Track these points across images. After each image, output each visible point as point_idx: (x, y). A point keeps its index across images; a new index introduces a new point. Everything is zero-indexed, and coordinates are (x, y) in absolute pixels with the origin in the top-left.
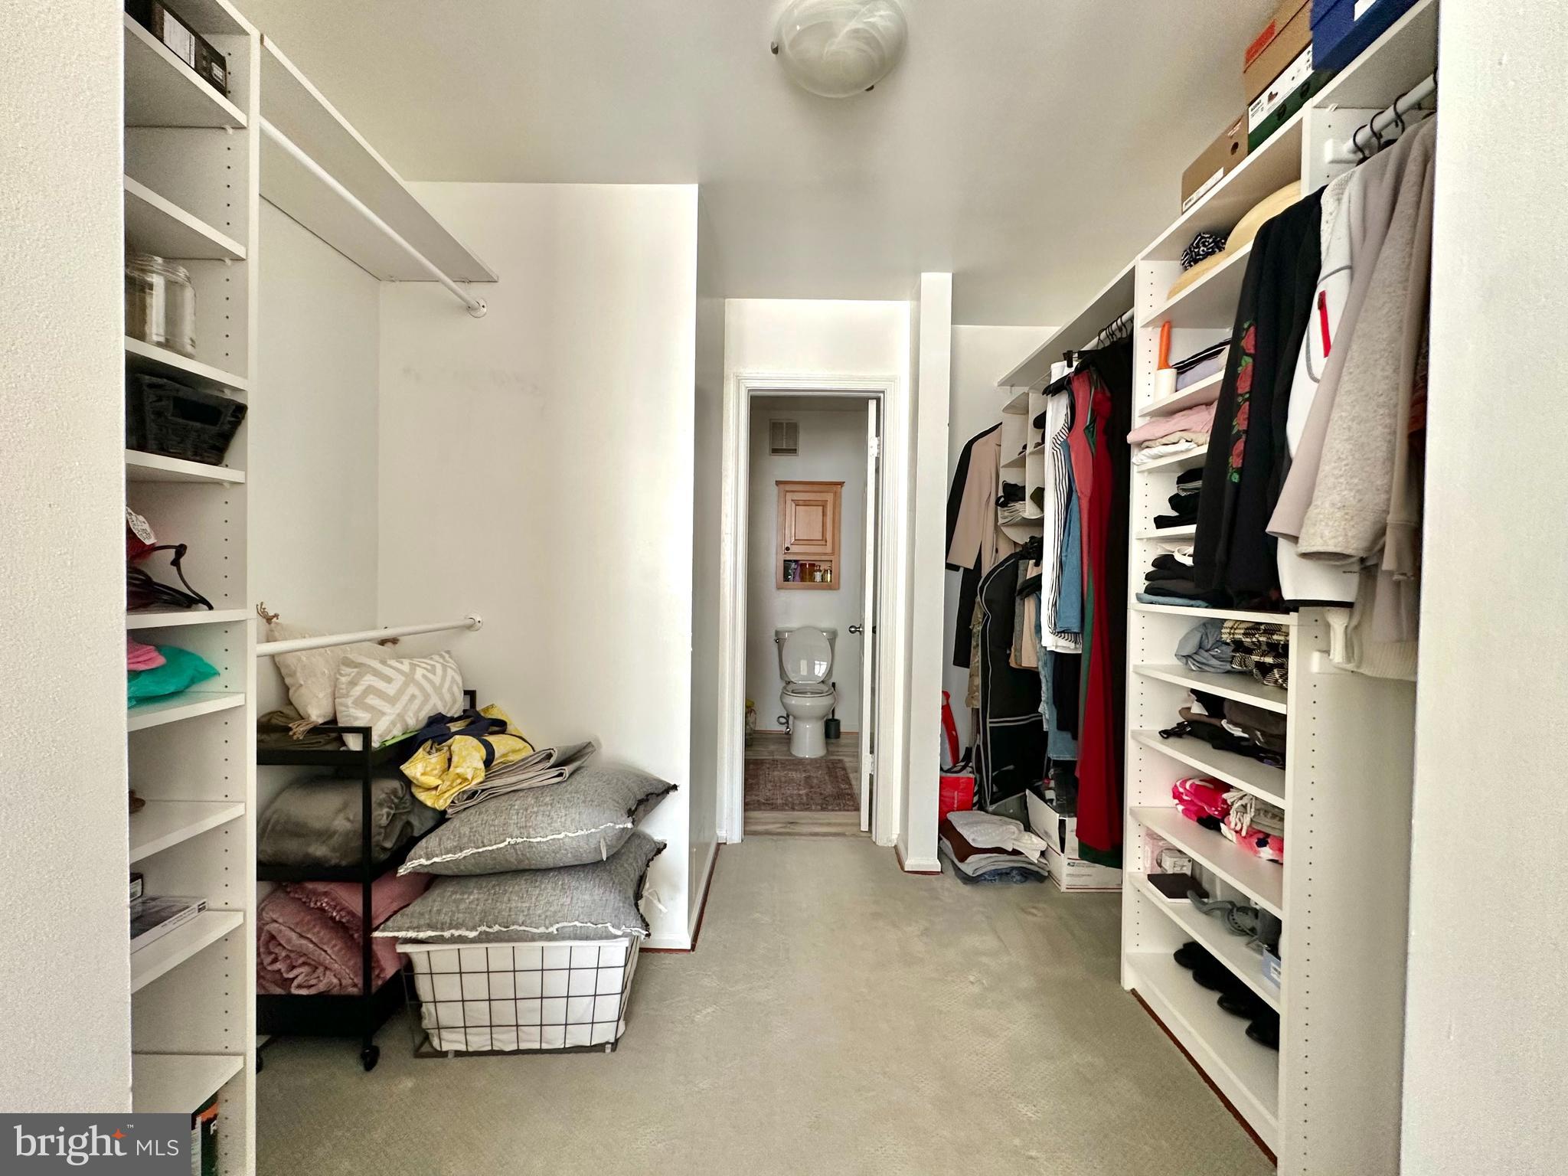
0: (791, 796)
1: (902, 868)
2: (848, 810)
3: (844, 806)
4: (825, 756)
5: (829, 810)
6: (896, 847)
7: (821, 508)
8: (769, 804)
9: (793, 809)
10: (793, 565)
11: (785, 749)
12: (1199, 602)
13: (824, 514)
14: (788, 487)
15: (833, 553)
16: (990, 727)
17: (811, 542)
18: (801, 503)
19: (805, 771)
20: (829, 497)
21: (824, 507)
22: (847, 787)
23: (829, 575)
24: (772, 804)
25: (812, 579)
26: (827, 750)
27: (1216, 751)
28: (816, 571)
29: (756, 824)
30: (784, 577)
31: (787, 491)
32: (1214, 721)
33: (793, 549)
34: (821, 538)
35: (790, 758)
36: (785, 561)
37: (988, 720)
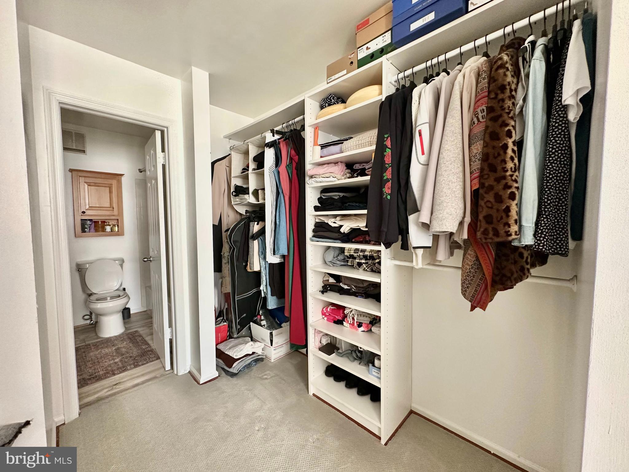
0: (110, 365)
1: (198, 383)
2: (153, 361)
3: (149, 359)
4: (125, 331)
5: (140, 366)
6: (189, 372)
7: (108, 188)
8: (93, 378)
9: (114, 374)
10: (89, 222)
11: (94, 334)
12: (338, 241)
13: (111, 192)
14: (80, 174)
15: (118, 215)
16: (237, 300)
17: (102, 209)
18: (92, 184)
19: (113, 345)
20: (114, 182)
21: (110, 188)
22: (147, 346)
23: (116, 228)
24: (96, 377)
25: (104, 230)
26: (125, 327)
27: (341, 295)
28: (107, 225)
29: (88, 396)
30: (82, 230)
31: (80, 176)
32: (338, 284)
33: (88, 212)
34: (109, 206)
35: (99, 340)
36: (81, 220)
37: (236, 297)
